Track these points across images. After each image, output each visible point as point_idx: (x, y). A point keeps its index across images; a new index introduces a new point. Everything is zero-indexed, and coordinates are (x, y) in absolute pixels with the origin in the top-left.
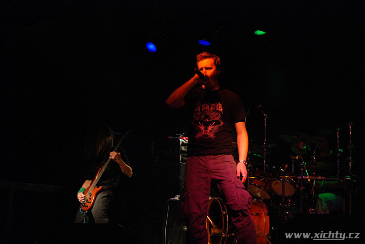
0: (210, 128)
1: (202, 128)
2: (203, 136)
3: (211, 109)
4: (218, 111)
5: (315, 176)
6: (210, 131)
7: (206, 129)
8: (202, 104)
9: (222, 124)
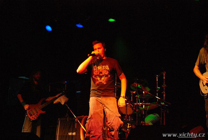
0: (103, 79)
1: (99, 79)
2: (99, 83)
3: (103, 69)
4: (107, 70)
5: (144, 102)
6: (103, 80)
7: (101, 79)
8: (97, 67)
9: (109, 76)
